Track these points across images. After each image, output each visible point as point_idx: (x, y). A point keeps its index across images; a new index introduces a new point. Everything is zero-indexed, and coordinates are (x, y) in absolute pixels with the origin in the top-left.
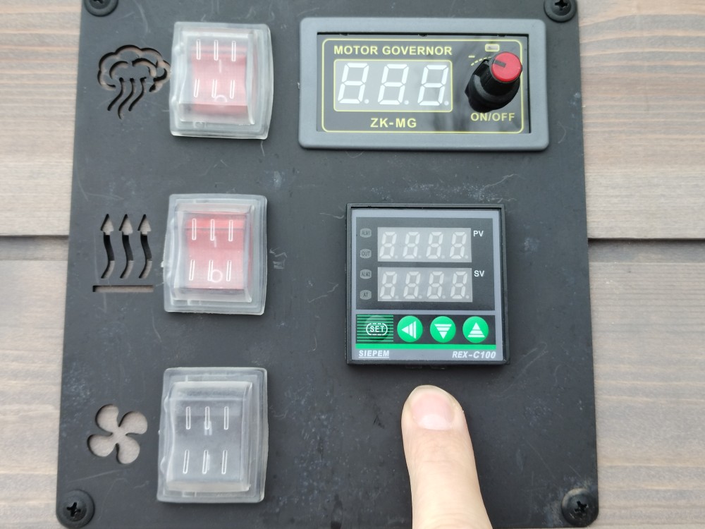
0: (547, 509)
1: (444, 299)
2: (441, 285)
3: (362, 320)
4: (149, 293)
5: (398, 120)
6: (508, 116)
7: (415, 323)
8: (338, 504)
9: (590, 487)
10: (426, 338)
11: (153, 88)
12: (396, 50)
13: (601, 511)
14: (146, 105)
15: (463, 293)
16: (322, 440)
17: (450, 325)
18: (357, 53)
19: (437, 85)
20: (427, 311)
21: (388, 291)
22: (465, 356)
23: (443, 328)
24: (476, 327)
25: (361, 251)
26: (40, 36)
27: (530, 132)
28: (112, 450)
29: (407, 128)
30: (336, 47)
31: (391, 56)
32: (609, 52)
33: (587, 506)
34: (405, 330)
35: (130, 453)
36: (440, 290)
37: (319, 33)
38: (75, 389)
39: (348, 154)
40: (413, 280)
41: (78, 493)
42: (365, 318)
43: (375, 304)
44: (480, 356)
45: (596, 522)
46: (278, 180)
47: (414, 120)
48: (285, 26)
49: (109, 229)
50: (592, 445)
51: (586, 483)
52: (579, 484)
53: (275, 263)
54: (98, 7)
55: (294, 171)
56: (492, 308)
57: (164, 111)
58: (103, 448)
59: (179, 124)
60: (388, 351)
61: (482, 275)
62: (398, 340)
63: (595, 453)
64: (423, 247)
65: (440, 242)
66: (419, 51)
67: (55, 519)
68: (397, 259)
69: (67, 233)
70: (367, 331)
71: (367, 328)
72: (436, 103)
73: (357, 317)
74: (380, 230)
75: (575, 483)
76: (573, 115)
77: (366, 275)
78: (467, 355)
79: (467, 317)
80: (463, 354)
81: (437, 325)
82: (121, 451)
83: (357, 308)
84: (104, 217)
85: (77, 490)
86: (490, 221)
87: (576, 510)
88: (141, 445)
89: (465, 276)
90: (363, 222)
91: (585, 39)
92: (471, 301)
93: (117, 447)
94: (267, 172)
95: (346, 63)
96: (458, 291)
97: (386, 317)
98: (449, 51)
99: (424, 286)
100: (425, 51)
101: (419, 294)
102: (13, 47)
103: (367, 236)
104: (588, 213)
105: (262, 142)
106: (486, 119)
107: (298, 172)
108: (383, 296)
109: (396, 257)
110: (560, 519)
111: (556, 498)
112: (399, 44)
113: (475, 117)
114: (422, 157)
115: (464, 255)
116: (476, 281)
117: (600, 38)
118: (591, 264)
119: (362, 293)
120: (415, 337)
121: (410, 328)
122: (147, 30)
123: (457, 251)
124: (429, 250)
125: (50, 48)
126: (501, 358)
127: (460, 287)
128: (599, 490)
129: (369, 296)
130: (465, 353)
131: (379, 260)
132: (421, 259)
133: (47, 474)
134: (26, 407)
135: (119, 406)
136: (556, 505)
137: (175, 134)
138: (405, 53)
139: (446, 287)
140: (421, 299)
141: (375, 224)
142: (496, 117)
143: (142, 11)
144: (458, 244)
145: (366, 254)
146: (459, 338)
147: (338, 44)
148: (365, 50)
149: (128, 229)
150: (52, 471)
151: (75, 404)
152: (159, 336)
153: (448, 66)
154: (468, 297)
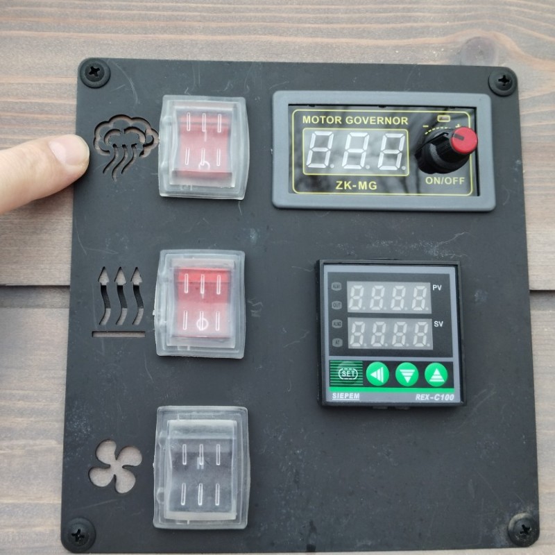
0: (495, 531)
1: (408, 347)
2: (404, 334)
3: (334, 365)
4: (141, 339)
5: (360, 183)
6: (458, 179)
7: (382, 368)
8: (313, 528)
9: (532, 512)
10: (393, 382)
11: (142, 153)
12: (358, 120)
13: (542, 532)
14: (137, 169)
15: (424, 342)
16: (297, 473)
17: (413, 371)
18: (323, 122)
19: (396, 152)
20: (392, 357)
21: (357, 339)
22: (427, 398)
23: (407, 373)
24: (437, 372)
25: (333, 303)
26: (39, 104)
27: (478, 194)
28: (110, 481)
29: (369, 190)
30: (304, 117)
31: (354, 126)
32: (545, 123)
33: (531, 529)
34: (374, 375)
35: (126, 484)
36: (404, 338)
37: (290, 105)
38: (77, 426)
39: (316, 213)
40: (379, 329)
41: (81, 520)
42: (338, 363)
43: (346, 351)
44: (441, 398)
45: (537, 542)
46: (254, 237)
47: (375, 183)
48: (259, 98)
49: (105, 280)
50: (534, 474)
51: (528, 509)
52: (523, 509)
53: (252, 311)
54: (93, 80)
55: (268, 228)
56: (450, 355)
57: (153, 174)
58: (101, 479)
59: (167, 186)
60: (358, 394)
61: (441, 325)
62: (367, 384)
63: (537, 482)
64: (387, 299)
65: (403, 295)
66: (378, 120)
67: (59, 543)
68: (364, 310)
69: (68, 283)
70: (339, 376)
71: (339, 373)
72: (394, 168)
73: (330, 363)
74: (349, 284)
75: (519, 508)
76: (515, 180)
77: (337, 324)
78: (429, 397)
79: (428, 363)
80: (425, 397)
81: (401, 371)
82: (118, 481)
83: (330, 355)
84: (101, 269)
85: (80, 517)
86: (447, 277)
87: (521, 533)
88: (136, 477)
89: (426, 325)
90: (333, 277)
91: (524, 111)
92: (432, 348)
93: (115, 478)
94: (244, 229)
95: (313, 132)
96: (420, 340)
97: (356, 363)
98: (405, 121)
99: (389, 335)
100: (384, 121)
101: (385, 342)
102: (16, 115)
103: (337, 290)
104: (529, 268)
105: (239, 202)
106: (439, 183)
107: (272, 229)
108: (353, 344)
109: (364, 308)
110: (507, 540)
111: (503, 522)
112: (361, 114)
113: (429, 180)
114: (382, 217)
115: (424, 306)
116: (436, 331)
117: (537, 110)
118: (533, 312)
119: (334, 341)
120: (382, 381)
121: (378, 373)
122: (137, 101)
123: (419, 304)
124: (393, 302)
125: (50, 116)
126: (458, 400)
127: (421, 336)
128: (540, 514)
129: (340, 344)
130: (427, 396)
131: (349, 311)
132: (386, 310)
133: (51, 502)
134: (31, 442)
135: (116, 441)
136: (503, 528)
137: (163, 195)
138: (366, 123)
139: (409, 336)
140: (386, 346)
141: (345, 279)
142: (448, 181)
143: (132, 84)
144: (419, 297)
145: (337, 306)
146: (422, 383)
147: (307, 114)
148: (330, 120)
149: (121, 280)
150: (57, 500)
151: (77, 439)
152: (151, 377)
153: (405, 135)
154: (429, 345)
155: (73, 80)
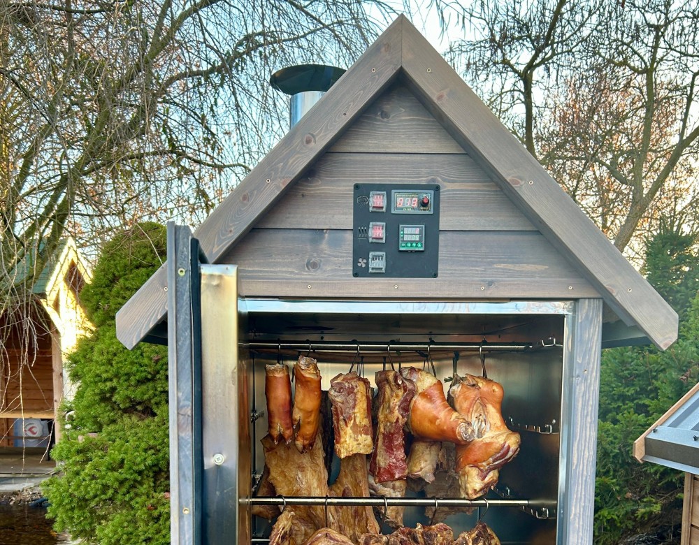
4: (366, 239)
10: (411, 247)
12: (408, 196)
14: (365, 206)
18: (401, 196)
19: (415, 203)
24: (420, 245)
27: (430, 211)
29: (410, 210)
30: (398, 195)
32: (446, 196)
34: (408, 245)
36: (414, 238)
38: (355, 255)
39: (400, 215)
40: (410, 237)
46: (388, 220)
48: (389, 191)
55: (390, 218)
56: (422, 242)
57: (368, 207)
59: (371, 209)
60: (405, 249)
64: (411, 231)
65: (414, 230)
66: (412, 196)
68: (407, 233)
69: (352, 229)
71: (402, 245)
72: (415, 206)
76: (438, 208)
77: (402, 236)
79: (418, 243)
81: (413, 244)
84: (359, 226)
86: (423, 227)
91: (441, 194)
95: (399, 198)
97: (405, 243)
98: (417, 196)
103: (402, 230)
105: (385, 213)
108: (405, 240)
114: (412, 215)
115: (418, 233)
116: (420, 237)
118: (439, 235)
119: (401, 239)
122: (365, 192)
134: (347, 258)
135: (362, 258)
140: (411, 240)
141: (403, 227)
143: (364, 189)
145: (402, 233)
146: (417, 247)
149: (363, 228)
151: (355, 258)
152: (368, 246)
153: (417, 199)
154: (418, 240)
155: (353, 188)
